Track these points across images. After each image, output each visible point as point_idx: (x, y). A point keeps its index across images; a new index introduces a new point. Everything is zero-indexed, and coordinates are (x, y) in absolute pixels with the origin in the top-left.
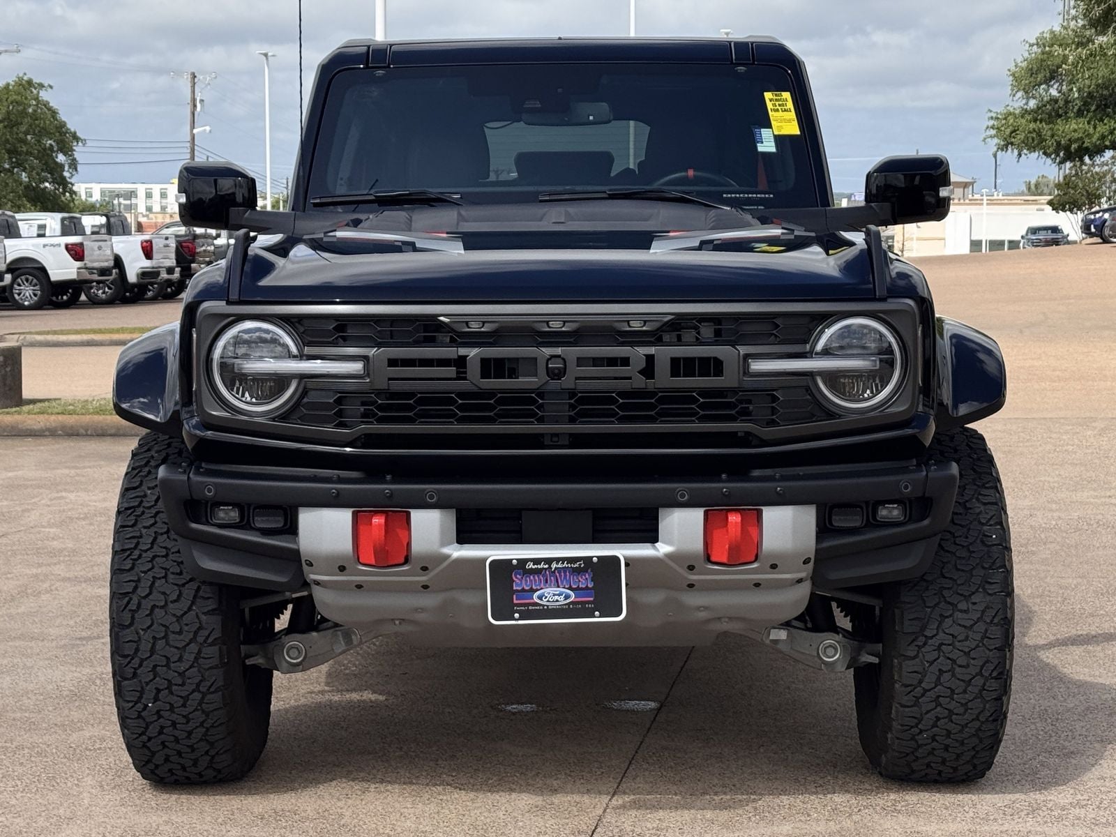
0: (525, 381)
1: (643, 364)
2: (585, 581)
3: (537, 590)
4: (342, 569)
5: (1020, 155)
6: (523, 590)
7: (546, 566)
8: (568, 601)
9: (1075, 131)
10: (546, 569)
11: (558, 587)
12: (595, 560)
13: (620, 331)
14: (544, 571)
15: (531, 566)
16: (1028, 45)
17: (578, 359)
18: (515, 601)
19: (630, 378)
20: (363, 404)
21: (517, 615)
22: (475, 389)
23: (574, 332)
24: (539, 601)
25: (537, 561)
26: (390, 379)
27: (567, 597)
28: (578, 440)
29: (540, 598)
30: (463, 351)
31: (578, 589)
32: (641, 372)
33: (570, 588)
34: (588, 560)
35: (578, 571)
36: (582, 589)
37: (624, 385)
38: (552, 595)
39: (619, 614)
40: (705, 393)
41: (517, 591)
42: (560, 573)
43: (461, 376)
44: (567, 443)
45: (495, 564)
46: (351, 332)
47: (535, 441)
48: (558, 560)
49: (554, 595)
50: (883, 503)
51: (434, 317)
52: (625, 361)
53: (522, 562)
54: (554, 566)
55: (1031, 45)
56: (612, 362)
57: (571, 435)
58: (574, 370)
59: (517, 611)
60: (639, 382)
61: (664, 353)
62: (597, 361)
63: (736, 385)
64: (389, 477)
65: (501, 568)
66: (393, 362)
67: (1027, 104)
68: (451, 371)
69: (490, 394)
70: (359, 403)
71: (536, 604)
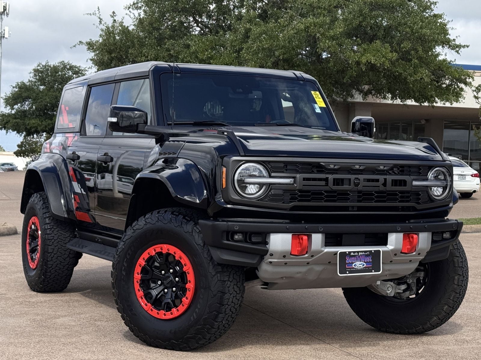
0: (346, 187)
1: (383, 182)
2: (369, 259)
3: (354, 263)
4: (284, 256)
5: (7, 132)
6: (349, 263)
7: (357, 254)
8: (364, 267)
9: (34, 124)
10: (357, 255)
11: (361, 261)
12: (373, 251)
13: (377, 170)
14: (356, 256)
15: (352, 254)
16: (12, 87)
17: (364, 179)
18: (347, 267)
19: (379, 187)
20: (290, 195)
21: (347, 272)
22: (330, 190)
23: (364, 169)
24: (355, 267)
25: (354, 252)
26: (303, 185)
27: (363, 265)
28: (360, 209)
29: (355, 266)
30: (327, 176)
31: (367, 262)
32: (382, 184)
33: (365, 262)
34: (371, 251)
35: (367, 256)
36: (368, 262)
37: (377, 189)
38: (359, 265)
39: (379, 271)
40: (401, 192)
41: (347, 263)
42: (361, 256)
43: (327, 185)
44: (356, 210)
45: (341, 253)
46: (289, 167)
47: (346, 209)
48: (361, 252)
49: (359, 264)
50: (445, 232)
51: (319, 163)
52: (377, 180)
53: (350, 252)
54: (360, 254)
55: (14, 87)
56: (373, 180)
57: (358, 206)
58: (362, 183)
59: (348, 271)
60: (382, 188)
61: (390, 178)
62: (369, 180)
63: (410, 190)
64: (303, 222)
65: (343, 255)
66: (304, 179)
67: (11, 112)
68: (323, 183)
69: (335, 191)
70: (289, 195)
71: (354, 268)
